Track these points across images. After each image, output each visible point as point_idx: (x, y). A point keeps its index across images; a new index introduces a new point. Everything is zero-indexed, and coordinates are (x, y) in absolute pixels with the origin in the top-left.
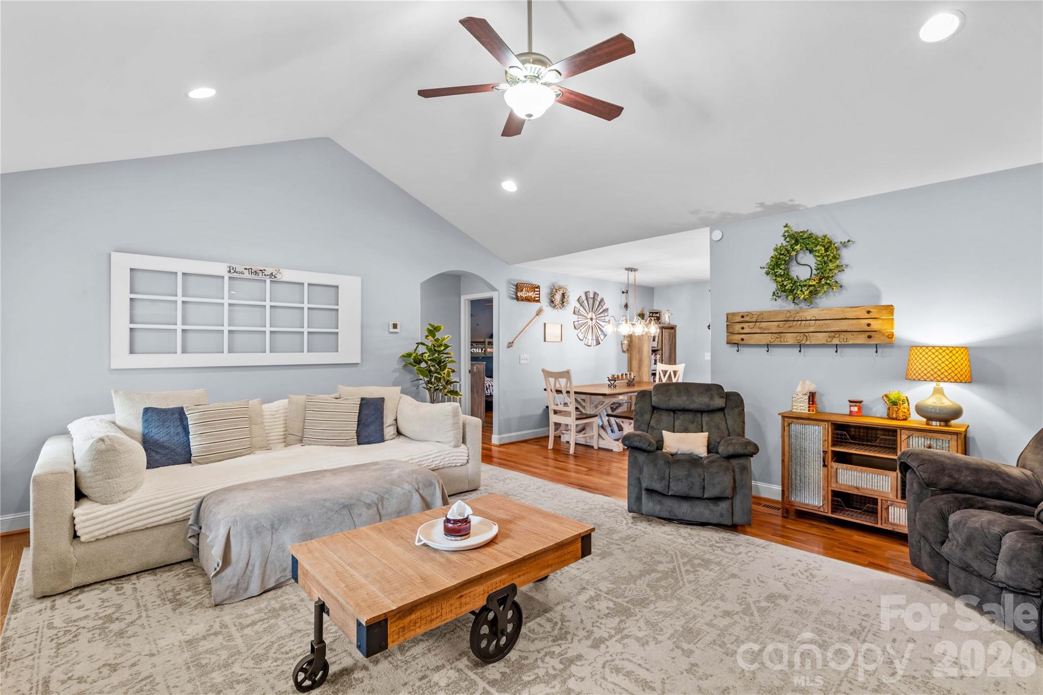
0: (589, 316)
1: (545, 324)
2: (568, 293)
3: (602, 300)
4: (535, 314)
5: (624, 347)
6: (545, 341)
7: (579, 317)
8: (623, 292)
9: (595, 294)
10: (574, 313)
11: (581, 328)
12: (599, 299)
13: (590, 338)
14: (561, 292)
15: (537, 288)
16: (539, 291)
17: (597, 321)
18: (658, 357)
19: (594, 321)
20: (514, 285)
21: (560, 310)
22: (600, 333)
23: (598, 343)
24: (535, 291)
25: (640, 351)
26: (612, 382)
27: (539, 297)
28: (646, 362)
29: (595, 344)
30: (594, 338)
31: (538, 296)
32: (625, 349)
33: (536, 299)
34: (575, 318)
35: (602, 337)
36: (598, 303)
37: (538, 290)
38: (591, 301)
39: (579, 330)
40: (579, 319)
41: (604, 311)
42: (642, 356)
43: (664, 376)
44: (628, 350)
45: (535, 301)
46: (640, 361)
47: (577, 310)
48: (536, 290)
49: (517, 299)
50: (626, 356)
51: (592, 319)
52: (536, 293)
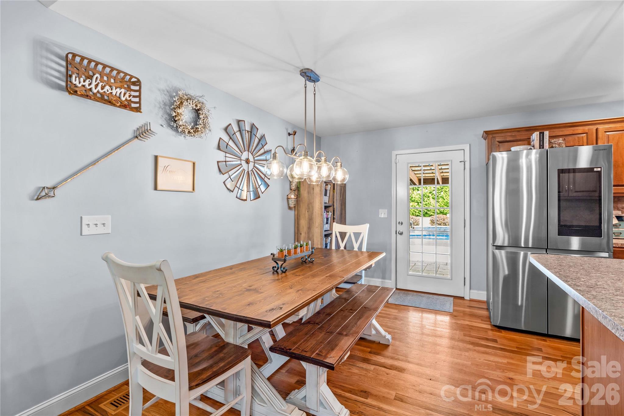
0: (245, 155)
1: (156, 158)
2: (205, 111)
3: (263, 137)
4: (130, 135)
5: (290, 202)
6: (156, 188)
7: (228, 155)
8: (289, 134)
9: (253, 126)
10: (219, 148)
11: (231, 173)
12: (259, 135)
13: (245, 188)
14: (191, 106)
15: (134, 84)
16: (139, 91)
17: (256, 165)
18: (330, 214)
19: (251, 165)
20: (60, 57)
21: (188, 138)
22: (260, 183)
23: (257, 197)
24: (129, 89)
25: (310, 207)
26: (280, 263)
27: (139, 102)
28: (317, 221)
29: (252, 198)
30: (251, 189)
31: (137, 100)
32: (292, 205)
33: (133, 105)
34: (221, 156)
35: (263, 188)
36: (257, 140)
37: (137, 88)
38: (246, 136)
39: (226, 176)
40: (228, 159)
41: (265, 153)
42: (312, 213)
43: (343, 240)
44: (295, 207)
45: (126, 106)
46: (311, 220)
47: (223, 146)
48: (133, 87)
49: (72, 90)
50: (292, 213)
51: (247, 161)
52: (133, 93)
